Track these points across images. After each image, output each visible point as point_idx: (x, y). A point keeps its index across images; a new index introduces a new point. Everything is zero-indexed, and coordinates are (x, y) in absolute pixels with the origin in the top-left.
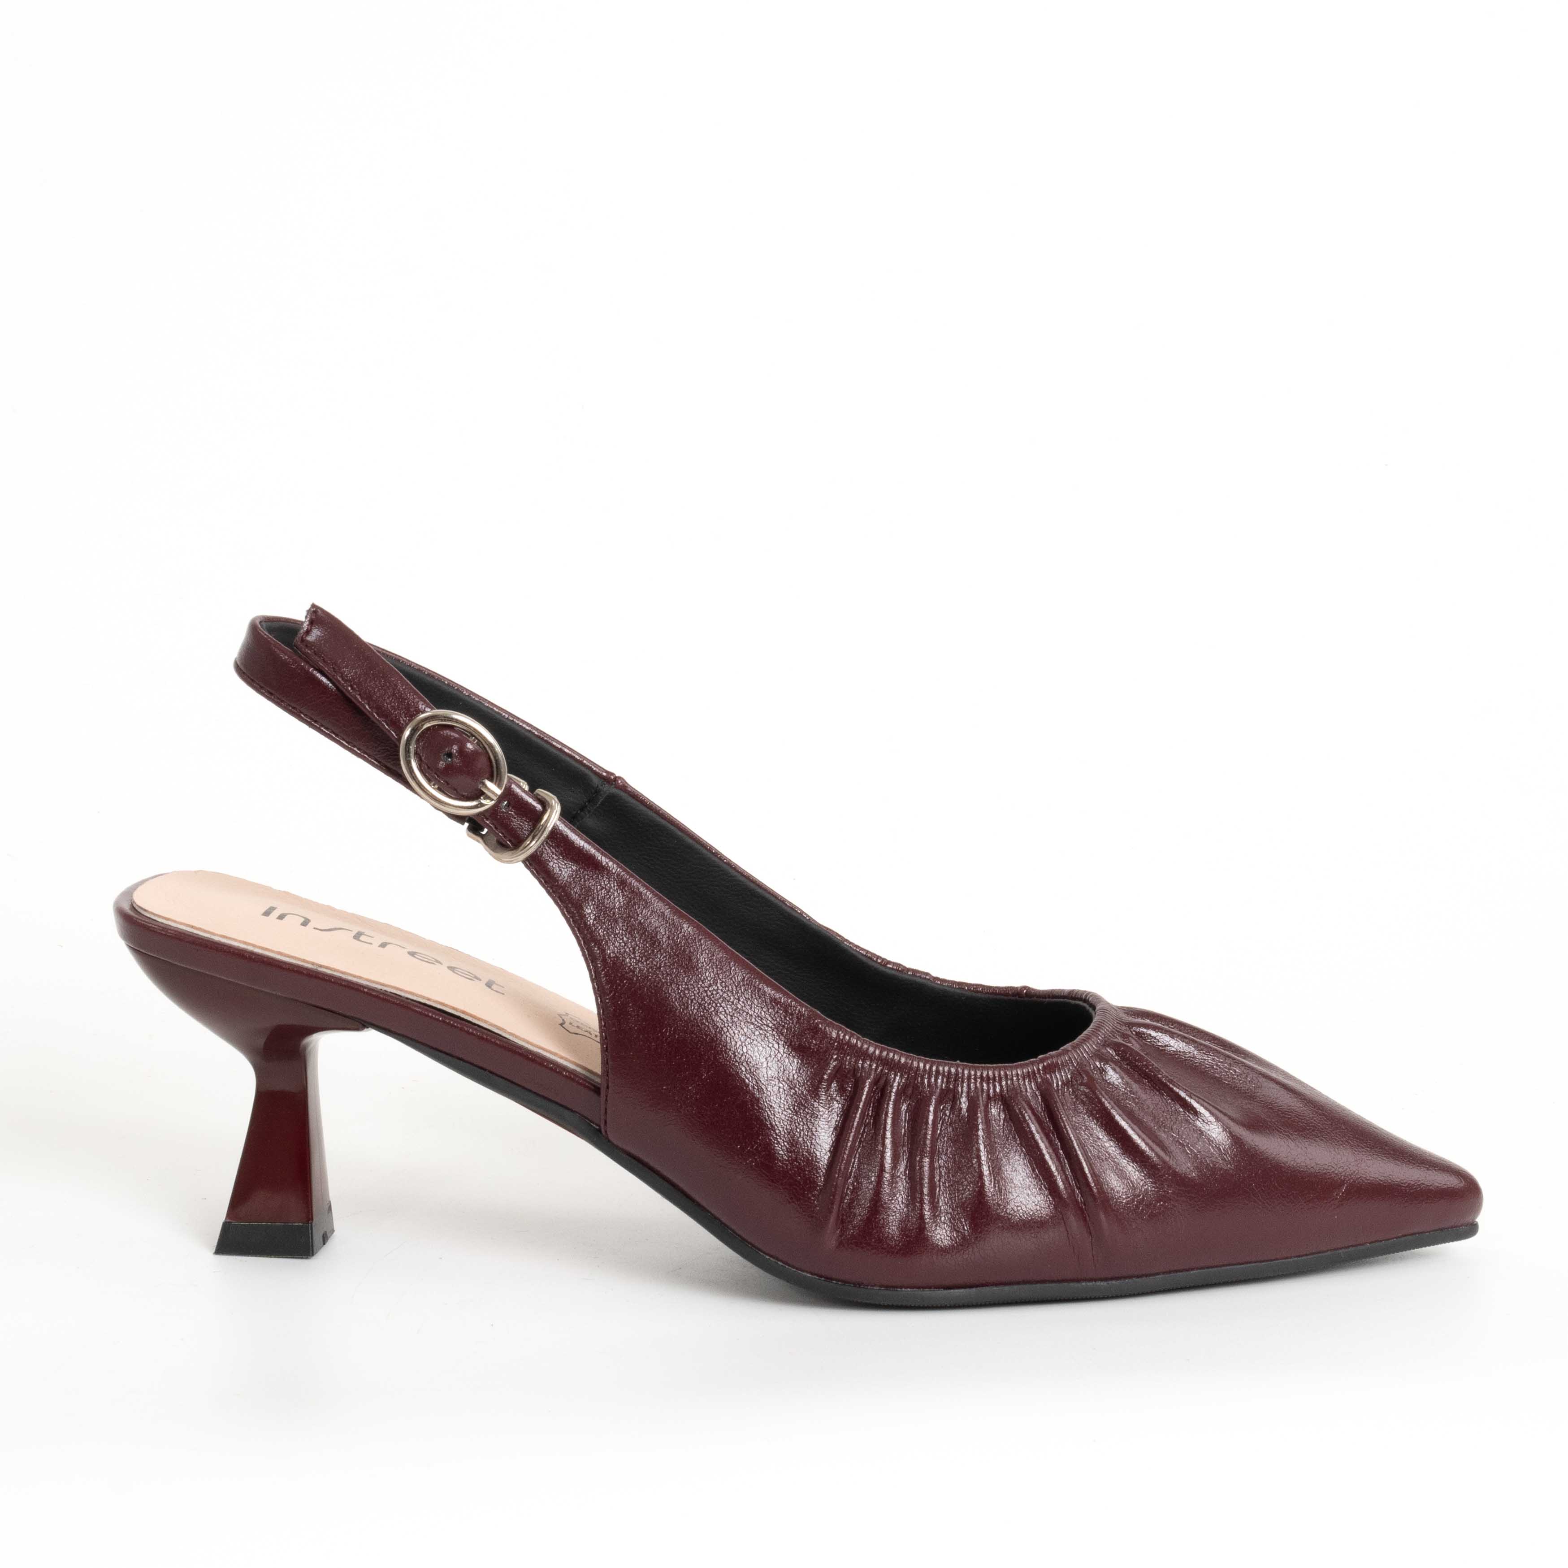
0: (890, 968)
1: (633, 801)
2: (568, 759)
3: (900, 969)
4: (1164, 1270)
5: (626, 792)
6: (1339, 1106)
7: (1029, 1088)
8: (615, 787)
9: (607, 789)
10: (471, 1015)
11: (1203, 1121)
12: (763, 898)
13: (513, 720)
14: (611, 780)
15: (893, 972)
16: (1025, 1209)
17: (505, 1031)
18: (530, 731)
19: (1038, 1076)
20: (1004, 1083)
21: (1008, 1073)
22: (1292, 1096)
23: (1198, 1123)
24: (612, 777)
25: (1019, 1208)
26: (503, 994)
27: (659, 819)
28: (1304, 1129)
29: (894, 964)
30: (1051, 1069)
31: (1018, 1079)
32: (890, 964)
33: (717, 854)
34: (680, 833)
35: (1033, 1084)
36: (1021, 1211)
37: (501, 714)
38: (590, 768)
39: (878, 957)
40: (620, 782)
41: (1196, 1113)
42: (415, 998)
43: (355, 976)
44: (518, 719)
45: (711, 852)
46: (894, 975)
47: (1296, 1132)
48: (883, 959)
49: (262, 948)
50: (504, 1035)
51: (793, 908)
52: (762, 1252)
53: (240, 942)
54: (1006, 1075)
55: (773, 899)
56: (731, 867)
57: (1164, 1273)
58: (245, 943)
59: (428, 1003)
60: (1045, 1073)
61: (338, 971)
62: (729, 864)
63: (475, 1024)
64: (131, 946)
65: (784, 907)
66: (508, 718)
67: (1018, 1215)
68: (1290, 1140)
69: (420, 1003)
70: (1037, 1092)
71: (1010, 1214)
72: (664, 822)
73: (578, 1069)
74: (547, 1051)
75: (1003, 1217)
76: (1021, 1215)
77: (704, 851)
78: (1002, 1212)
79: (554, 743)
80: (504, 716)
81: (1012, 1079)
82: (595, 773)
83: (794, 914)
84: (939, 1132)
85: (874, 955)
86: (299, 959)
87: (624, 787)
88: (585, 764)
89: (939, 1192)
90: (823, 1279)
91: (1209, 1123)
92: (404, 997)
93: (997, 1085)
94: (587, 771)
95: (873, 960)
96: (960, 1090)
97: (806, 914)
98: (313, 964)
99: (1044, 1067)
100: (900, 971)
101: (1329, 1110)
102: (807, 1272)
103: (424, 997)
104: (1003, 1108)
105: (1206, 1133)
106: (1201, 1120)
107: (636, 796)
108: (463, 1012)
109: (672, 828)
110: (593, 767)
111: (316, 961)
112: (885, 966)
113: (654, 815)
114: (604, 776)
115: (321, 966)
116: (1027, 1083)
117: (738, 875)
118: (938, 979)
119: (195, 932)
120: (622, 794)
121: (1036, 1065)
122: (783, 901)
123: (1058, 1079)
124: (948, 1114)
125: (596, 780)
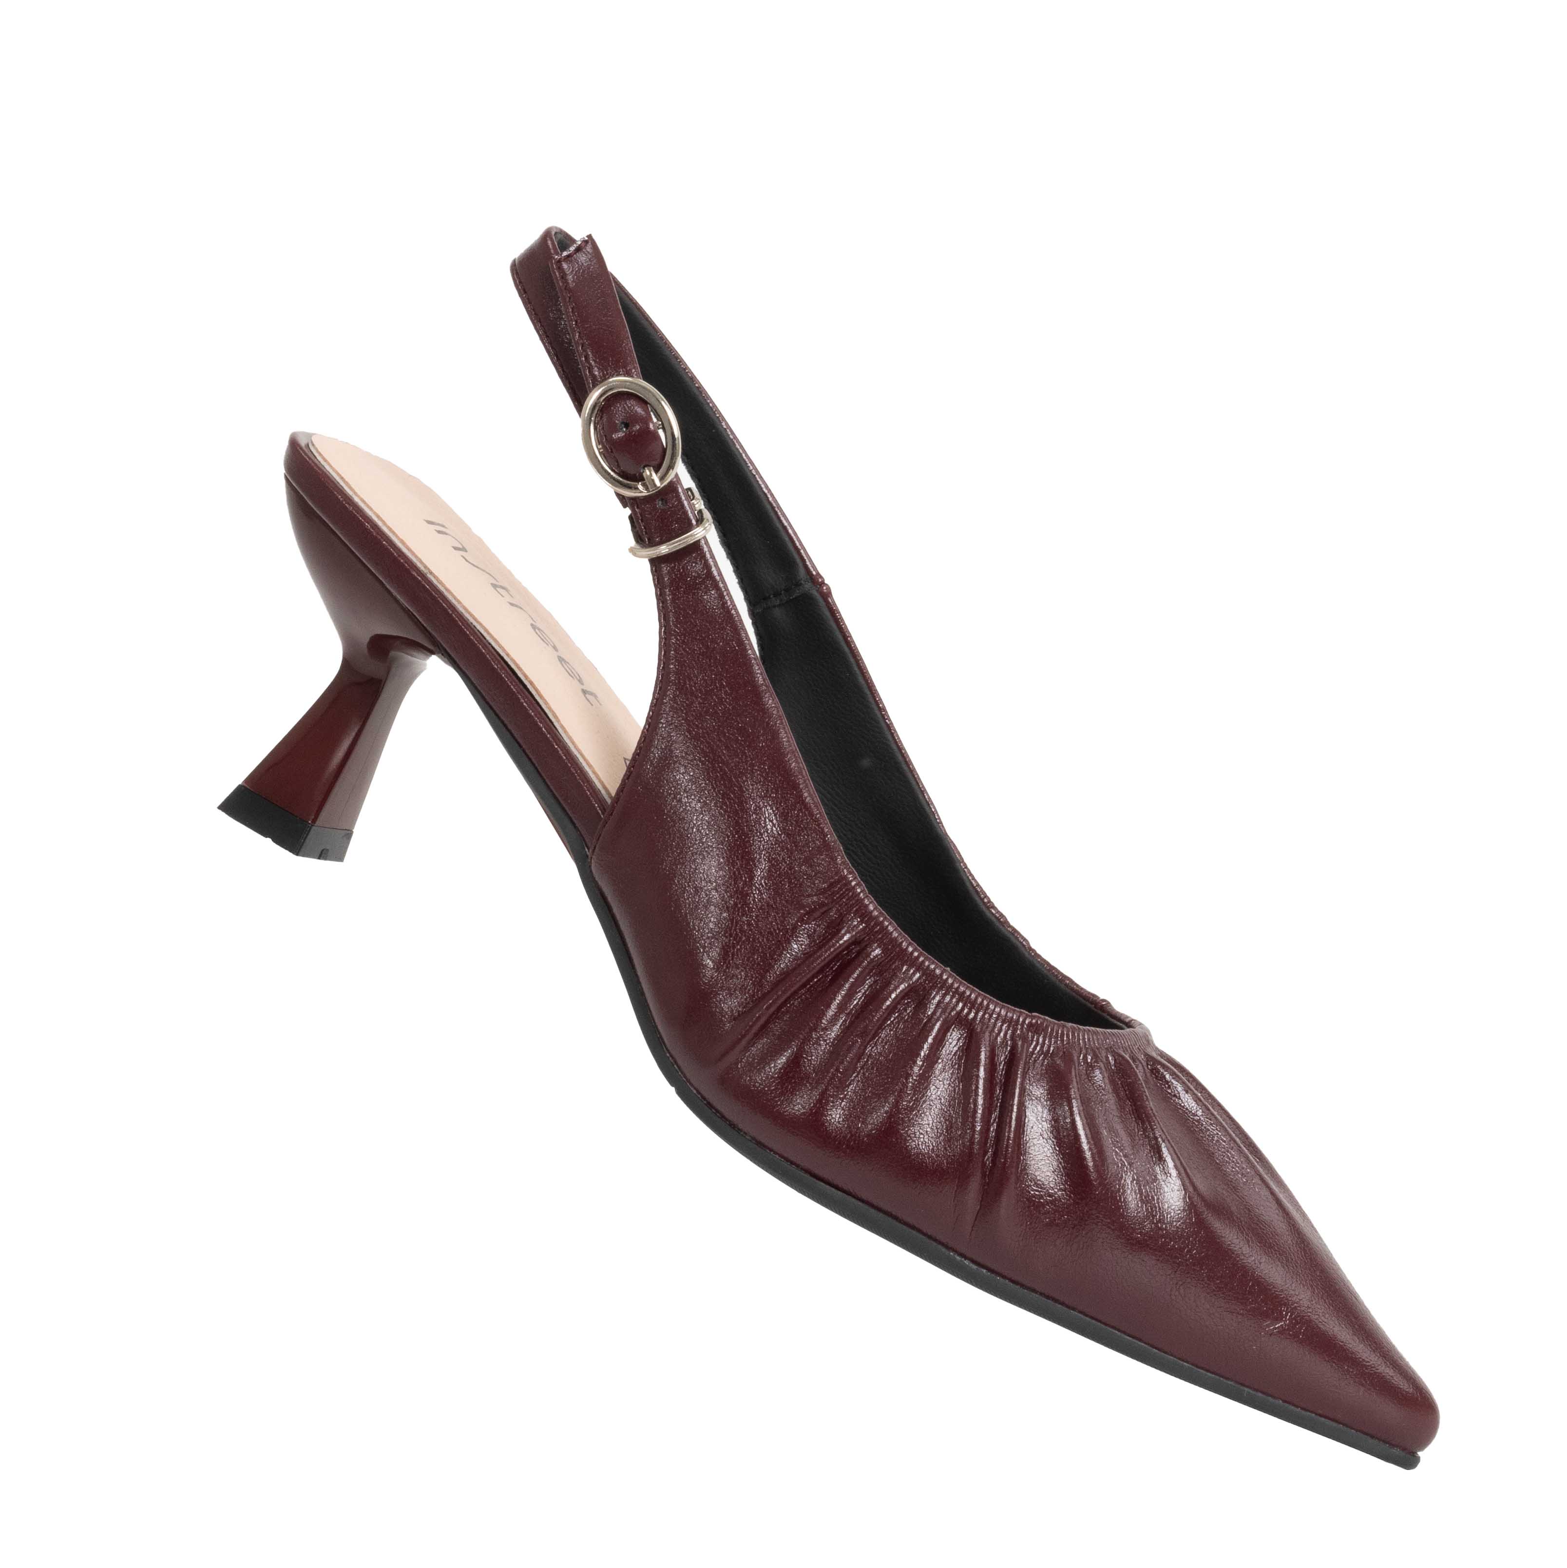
0: (992, 913)
1: (828, 613)
2: (787, 539)
3: (1002, 920)
4: (1043, 1291)
5: (825, 601)
6: (1334, 1263)
7: (1003, 1033)
8: (817, 591)
9: (808, 586)
10: (537, 690)
11: (1164, 1169)
12: (905, 776)
13: (755, 475)
14: (817, 581)
15: (993, 918)
16: (927, 1140)
17: (559, 721)
18: (765, 494)
19: (1019, 1027)
20: (981, 1014)
21: (991, 1006)
22: (1281, 1214)
23: (1157, 1169)
24: (820, 580)
25: (922, 1136)
26: (592, 705)
27: (843, 643)
28: (1270, 1247)
29: (998, 912)
30: (1035, 1029)
31: (997, 1019)
32: (994, 910)
33: (882, 710)
34: (856, 669)
35: (1010, 1032)
36: (922, 1140)
37: (747, 464)
38: (804, 561)
39: (986, 896)
40: (825, 588)
41: (1161, 1159)
42: (497, 647)
43: (455, 598)
44: (761, 477)
45: (878, 705)
46: (993, 922)
47: (1259, 1243)
48: (989, 901)
49: (390, 529)
50: (556, 724)
51: (929, 803)
52: (665, 1047)
53: (375, 513)
54: (988, 1007)
55: (914, 783)
56: (890, 730)
57: (1041, 1294)
58: (378, 517)
59: (506, 658)
60: (1028, 1030)
61: (443, 585)
62: (890, 727)
63: (535, 700)
64: (288, 477)
65: (920, 796)
66: (751, 470)
67: (917, 1142)
68: (1247, 1245)
69: (499, 655)
70: (1009, 1042)
71: (909, 1136)
72: (846, 649)
73: (603, 792)
74: (585, 760)
75: (901, 1135)
76: (920, 1143)
77: (871, 700)
78: (903, 1130)
79: (782, 519)
80: (749, 467)
81: (991, 1016)
82: (806, 567)
83: (927, 809)
84: (889, 1022)
85: (984, 893)
86: (416, 557)
87: (827, 595)
88: (801, 553)
89: (855, 1077)
90: (705, 1102)
91: (1169, 1175)
92: (487, 641)
93: (974, 1011)
94: (798, 560)
95: (980, 896)
96: (933, 995)
97: (938, 815)
98: (426, 567)
99: (1030, 1023)
100: (1000, 922)
101: (1314, 1251)
102: (695, 1089)
103: (504, 650)
104: (966, 1036)
105: (1159, 1182)
106: (1162, 1168)
107: (833, 611)
108: (531, 683)
109: (852, 660)
110: (807, 560)
111: (429, 566)
112: (988, 908)
113: (840, 637)
114: (813, 575)
115: (431, 573)
116: (1004, 1027)
117: (892, 742)
118: (1034, 951)
119: (342, 483)
120: (821, 600)
121: (1025, 1018)
122: (923, 791)
123: (1037, 1045)
124: (908, 1011)
125: (802, 572)
